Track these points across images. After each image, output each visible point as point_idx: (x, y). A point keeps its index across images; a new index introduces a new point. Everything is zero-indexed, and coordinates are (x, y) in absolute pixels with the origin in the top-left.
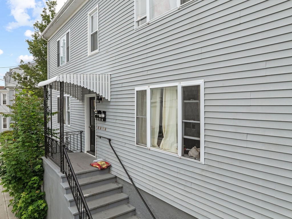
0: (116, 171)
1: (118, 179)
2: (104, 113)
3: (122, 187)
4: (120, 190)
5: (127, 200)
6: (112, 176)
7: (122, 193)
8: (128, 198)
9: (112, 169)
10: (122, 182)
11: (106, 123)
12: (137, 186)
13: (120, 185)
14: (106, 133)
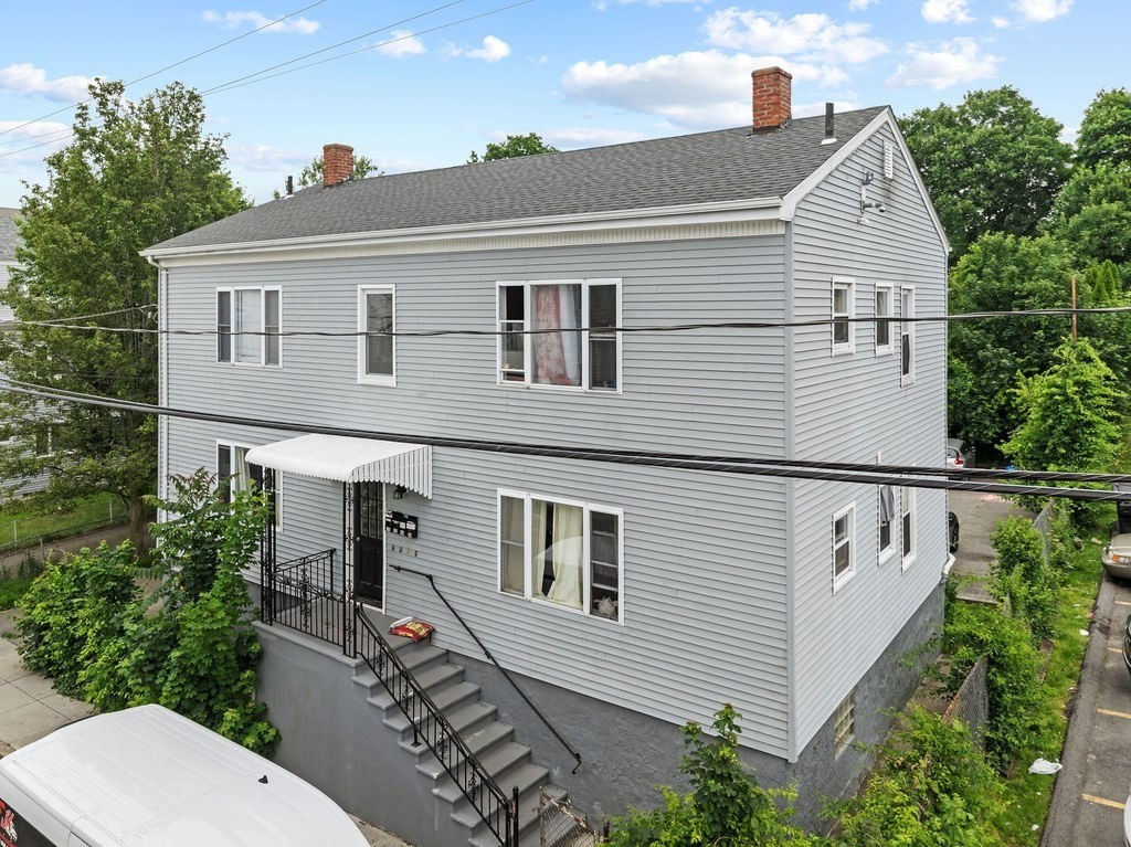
0: (448, 639)
1: (451, 655)
2: (414, 519)
3: (463, 672)
4: (461, 677)
5: (477, 696)
6: (438, 652)
7: (464, 683)
8: (479, 691)
9: (437, 636)
10: (464, 662)
11: (418, 541)
12: (502, 665)
13: (460, 668)
14: (416, 561)
